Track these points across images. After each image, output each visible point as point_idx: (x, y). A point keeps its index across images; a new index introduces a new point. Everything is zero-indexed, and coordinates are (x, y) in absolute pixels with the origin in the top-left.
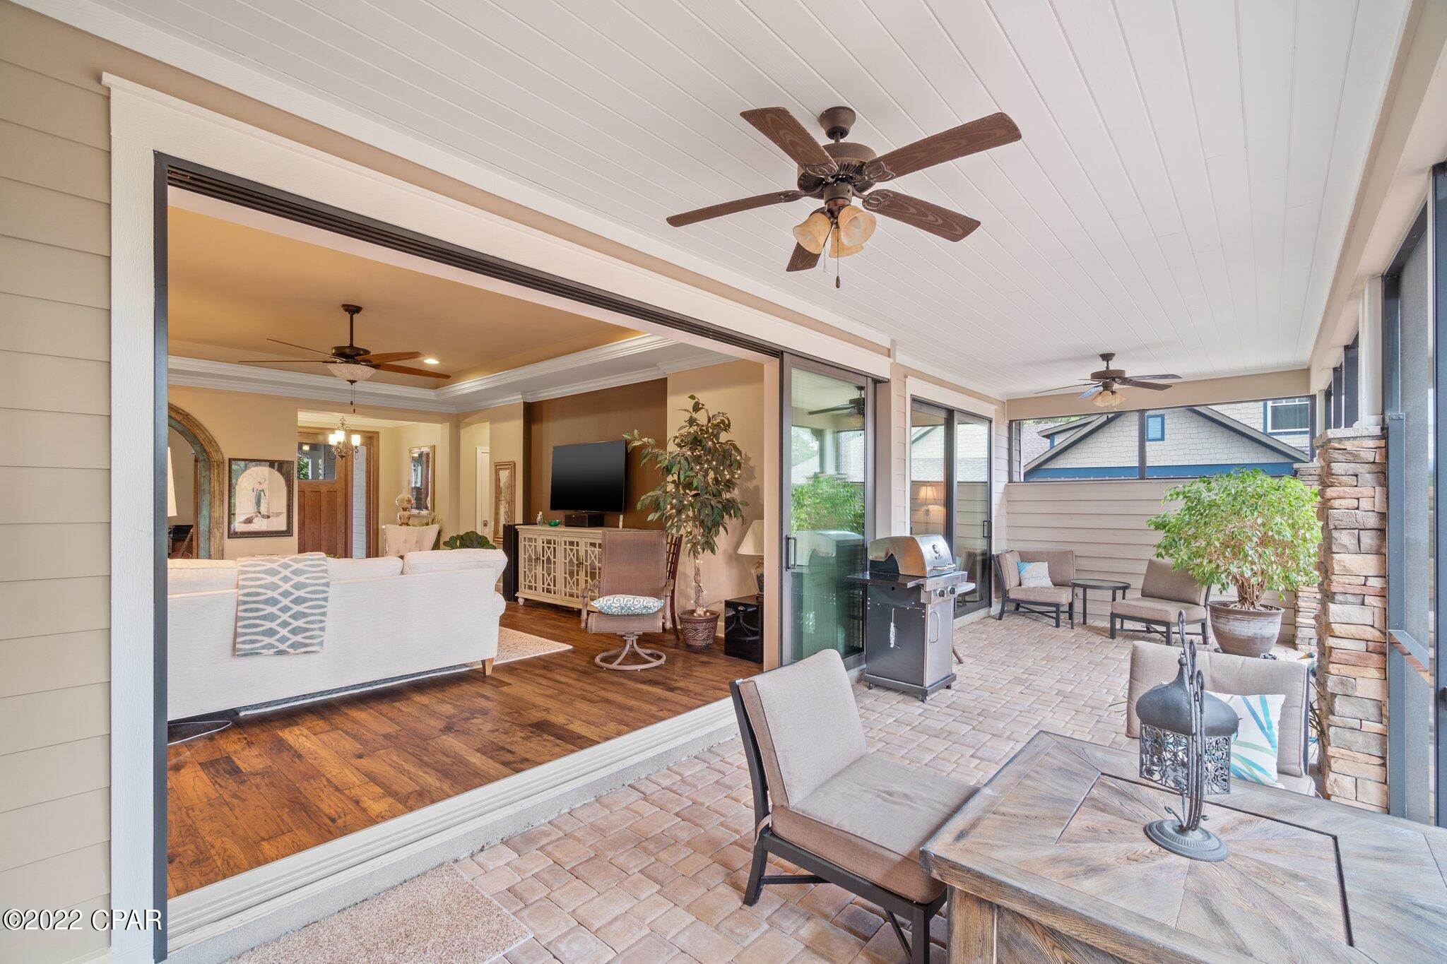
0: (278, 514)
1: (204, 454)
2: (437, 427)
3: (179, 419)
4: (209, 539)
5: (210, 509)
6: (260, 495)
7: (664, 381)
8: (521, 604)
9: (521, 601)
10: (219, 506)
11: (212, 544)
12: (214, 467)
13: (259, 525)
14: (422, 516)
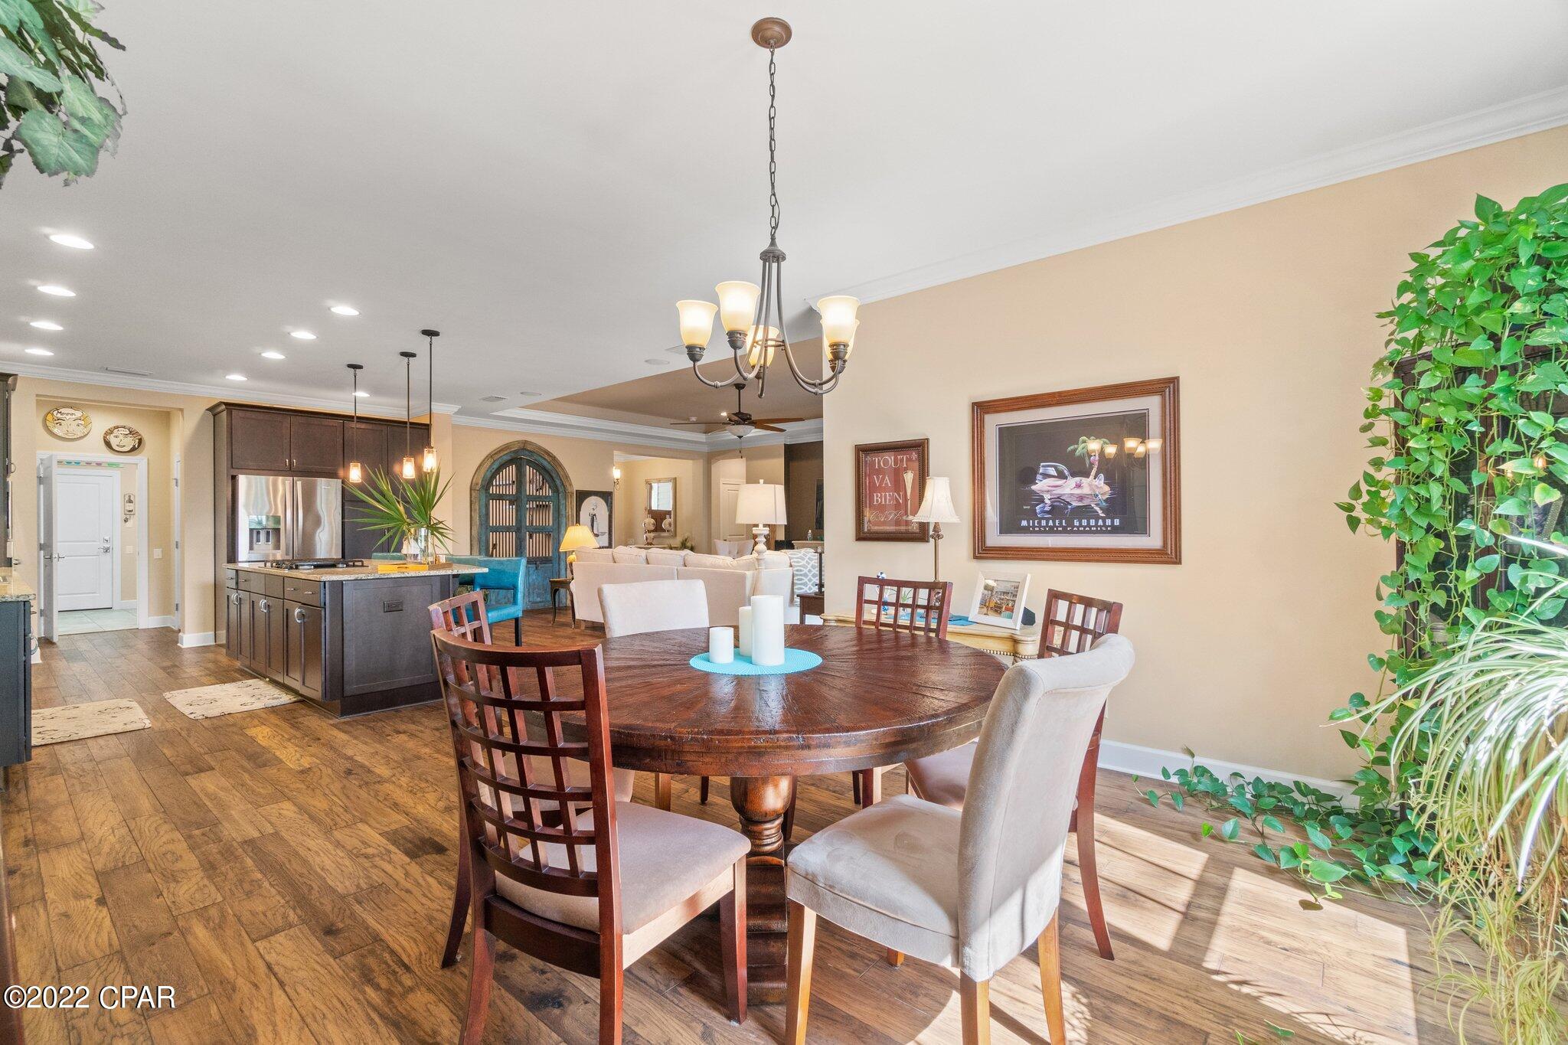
1: (562, 486)
3: (549, 461)
6: (594, 518)
12: (568, 497)
14: (664, 537)
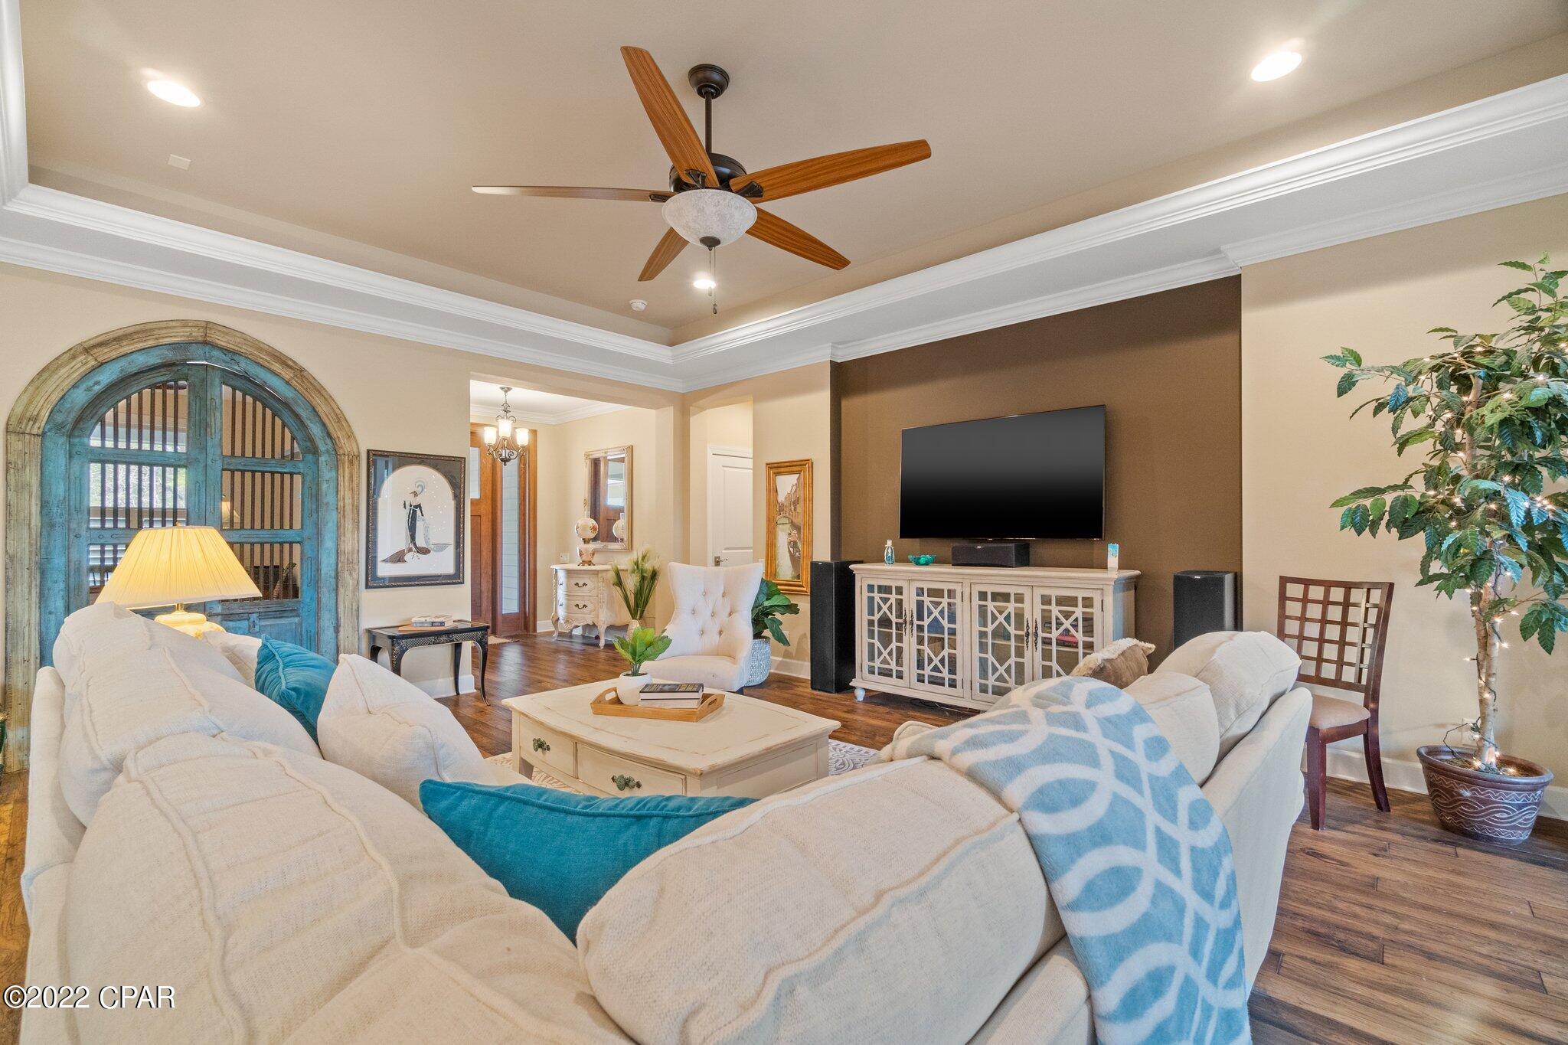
0: (441, 547)
1: (328, 441)
2: (649, 415)
3: (287, 377)
4: (337, 590)
5: (338, 538)
6: (415, 512)
7: (1237, 279)
8: (861, 699)
9: (860, 695)
10: (353, 532)
11: (341, 598)
12: (343, 464)
13: (415, 565)
14: (613, 551)
